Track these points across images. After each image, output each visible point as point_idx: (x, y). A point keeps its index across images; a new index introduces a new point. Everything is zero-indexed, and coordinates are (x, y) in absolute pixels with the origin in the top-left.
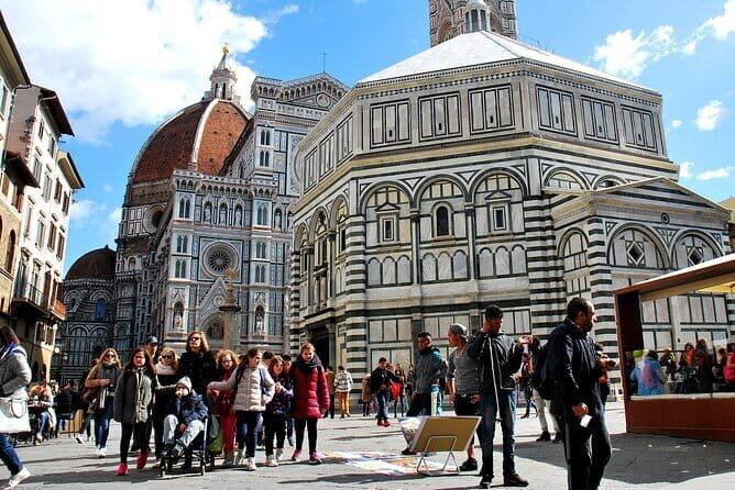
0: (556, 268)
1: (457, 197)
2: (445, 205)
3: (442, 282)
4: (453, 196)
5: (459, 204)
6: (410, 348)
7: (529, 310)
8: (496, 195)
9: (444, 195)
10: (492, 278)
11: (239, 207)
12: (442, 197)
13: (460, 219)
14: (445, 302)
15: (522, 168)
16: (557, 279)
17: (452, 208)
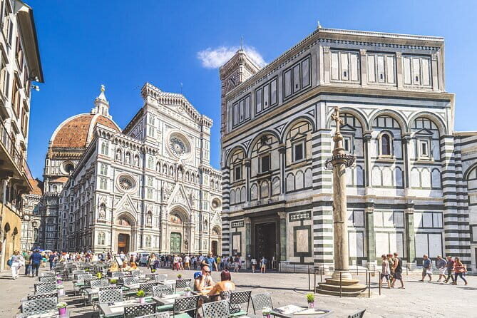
0: (464, 187)
1: (396, 129)
2: (388, 133)
3: (385, 187)
4: (393, 128)
5: (397, 134)
6: (362, 232)
7: (442, 213)
8: (422, 132)
9: (387, 126)
10: (419, 188)
11: (137, 156)
12: (385, 127)
13: (398, 145)
14: (387, 202)
15: (443, 115)
16: (465, 194)
17: (393, 136)
